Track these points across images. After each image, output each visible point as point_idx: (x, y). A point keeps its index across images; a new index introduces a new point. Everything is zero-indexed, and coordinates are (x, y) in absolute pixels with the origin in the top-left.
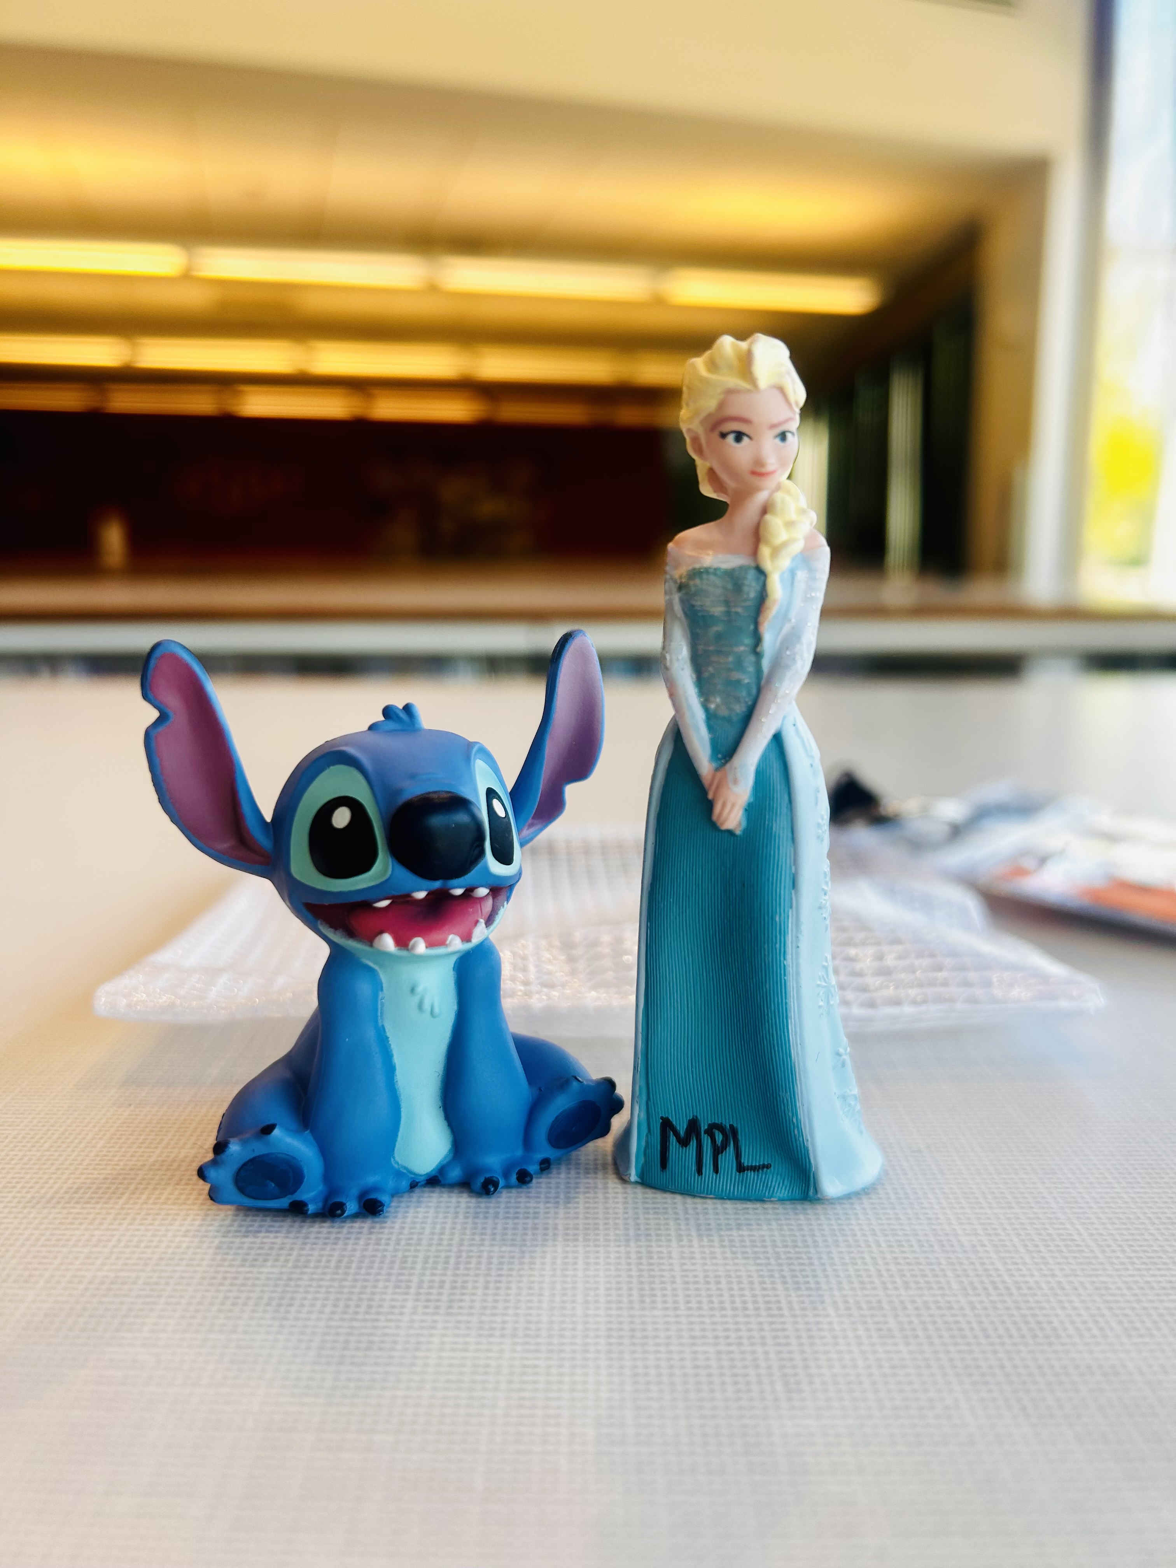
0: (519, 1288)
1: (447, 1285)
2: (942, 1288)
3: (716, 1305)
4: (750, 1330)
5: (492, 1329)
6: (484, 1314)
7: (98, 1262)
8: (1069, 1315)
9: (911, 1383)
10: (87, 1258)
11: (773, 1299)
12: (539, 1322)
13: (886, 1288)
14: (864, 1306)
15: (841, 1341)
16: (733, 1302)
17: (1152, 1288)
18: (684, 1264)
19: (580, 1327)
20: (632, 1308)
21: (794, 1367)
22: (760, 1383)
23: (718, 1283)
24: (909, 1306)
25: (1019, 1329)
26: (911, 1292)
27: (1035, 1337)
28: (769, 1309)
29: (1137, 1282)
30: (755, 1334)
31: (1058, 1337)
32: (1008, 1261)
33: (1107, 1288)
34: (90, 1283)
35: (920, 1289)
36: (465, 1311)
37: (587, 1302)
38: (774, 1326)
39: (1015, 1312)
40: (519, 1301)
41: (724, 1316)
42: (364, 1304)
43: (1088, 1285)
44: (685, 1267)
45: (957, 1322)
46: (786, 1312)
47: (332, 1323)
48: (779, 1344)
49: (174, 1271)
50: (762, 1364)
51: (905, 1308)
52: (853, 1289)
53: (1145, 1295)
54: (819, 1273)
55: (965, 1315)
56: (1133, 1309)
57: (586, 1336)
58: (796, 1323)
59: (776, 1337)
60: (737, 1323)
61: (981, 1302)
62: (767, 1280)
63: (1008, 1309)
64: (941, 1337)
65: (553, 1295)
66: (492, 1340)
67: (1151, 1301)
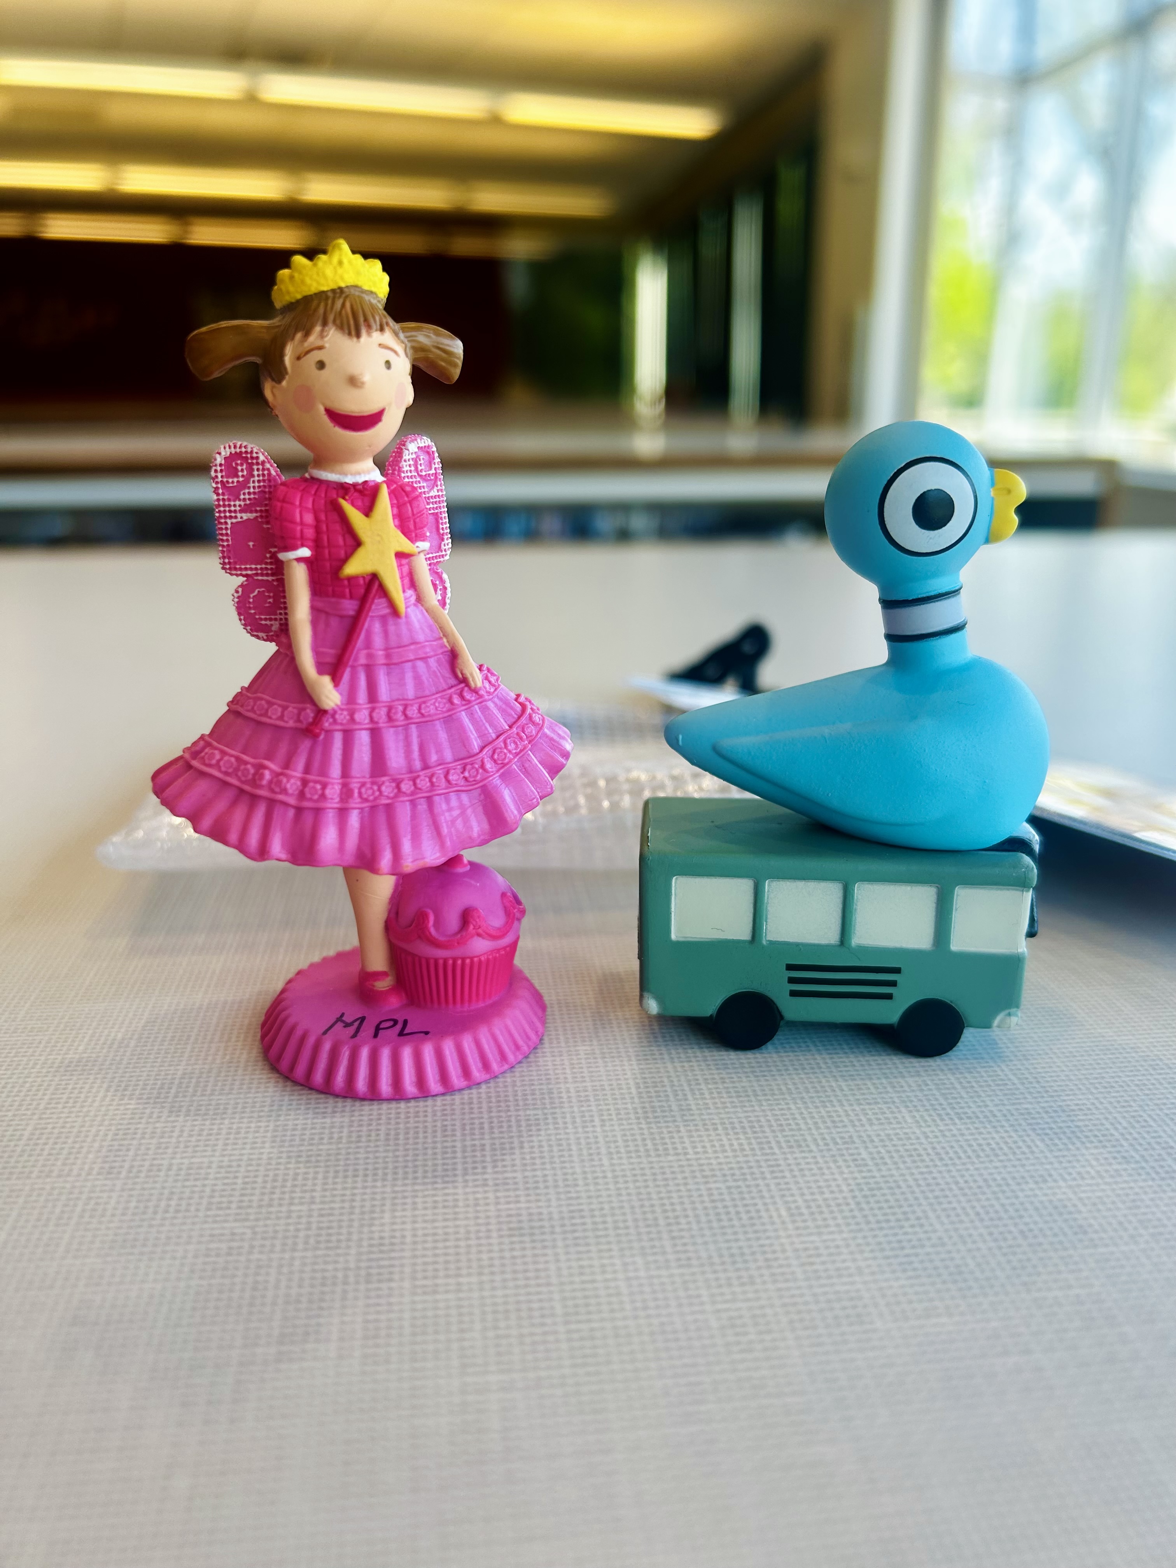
0: (550, 1146)
1: (488, 1148)
2: (899, 1123)
3: (718, 1149)
4: (751, 1167)
5: (537, 1182)
6: (526, 1170)
7: (170, 1151)
8: (1002, 1138)
9: (887, 1201)
10: (159, 1148)
11: (764, 1140)
12: (573, 1174)
13: (854, 1126)
14: (838, 1140)
15: (826, 1171)
16: (731, 1145)
17: (1064, 1111)
18: (684, 1115)
19: (609, 1175)
20: (649, 1156)
21: (792, 1195)
22: (767, 1210)
23: (716, 1129)
24: (876, 1139)
25: (965, 1152)
26: (875, 1128)
27: (978, 1156)
28: (762, 1149)
29: (1051, 1107)
30: (755, 1170)
31: (997, 1155)
32: (949, 1096)
33: (1029, 1113)
34: (169, 1169)
35: (882, 1124)
36: (509, 1169)
37: (610, 1153)
38: (770, 1163)
39: (960, 1138)
40: (552, 1157)
41: (727, 1157)
42: (420, 1170)
43: (1014, 1112)
44: (685, 1118)
45: (915, 1150)
46: (776, 1150)
47: (397, 1189)
48: (776, 1178)
49: (242, 1155)
50: (766, 1194)
51: (872, 1141)
52: (828, 1128)
53: (1059, 1117)
54: (797, 1116)
55: (921, 1144)
56: (1051, 1129)
57: (617, 1183)
58: (786, 1159)
59: (772, 1172)
60: (738, 1162)
61: (933, 1132)
62: (756, 1124)
63: (954, 1136)
64: (904, 1162)
65: (581, 1149)
66: (538, 1191)
67: (1064, 1121)
